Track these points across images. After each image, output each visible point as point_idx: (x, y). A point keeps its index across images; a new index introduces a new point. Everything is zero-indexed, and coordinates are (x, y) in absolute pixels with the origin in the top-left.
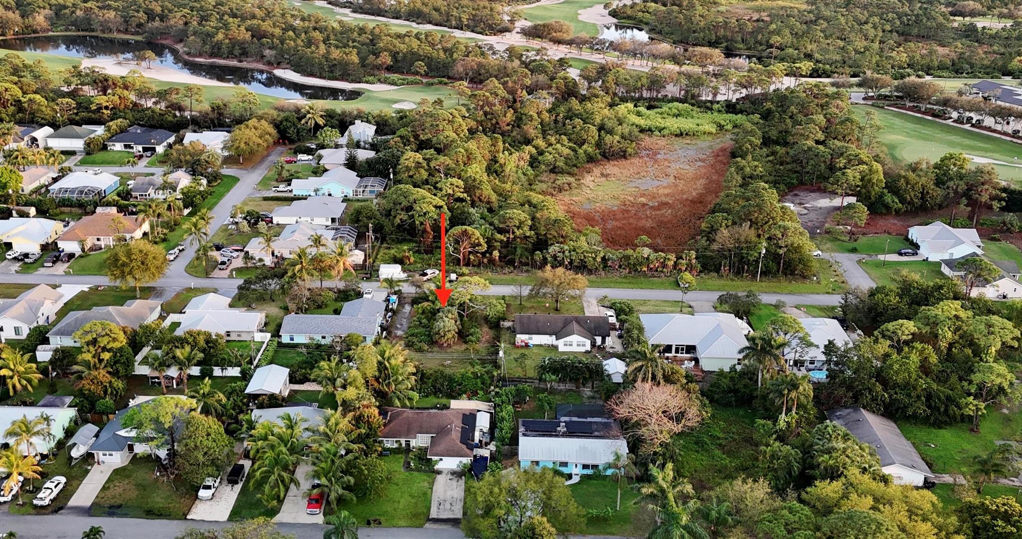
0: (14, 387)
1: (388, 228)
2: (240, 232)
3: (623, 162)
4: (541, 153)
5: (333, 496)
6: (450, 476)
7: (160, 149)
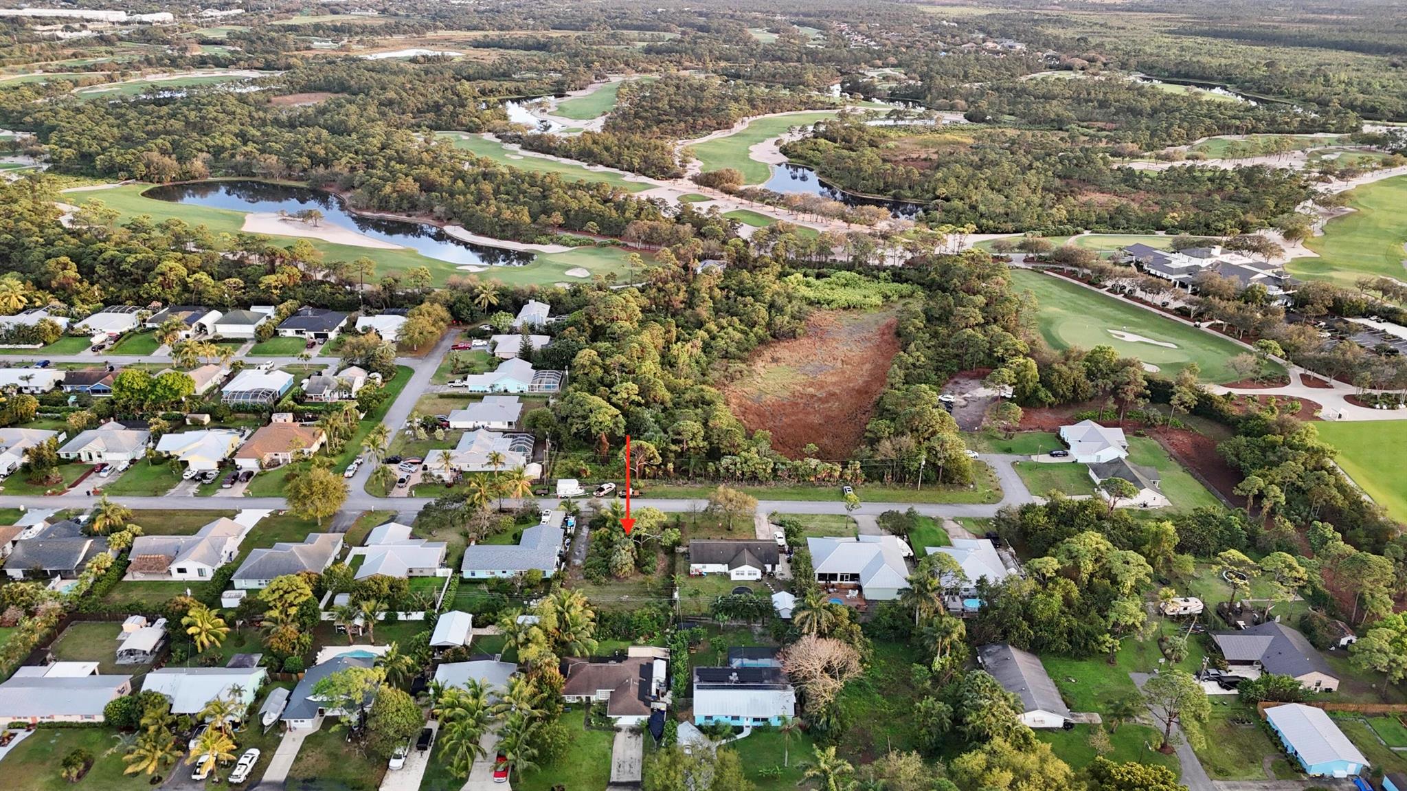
0: (202, 644)
1: (565, 437)
2: (418, 440)
3: (795, 343)
4: (713, 338)
5: (518, 768)
6: (629, 734)
7: (332, 335)
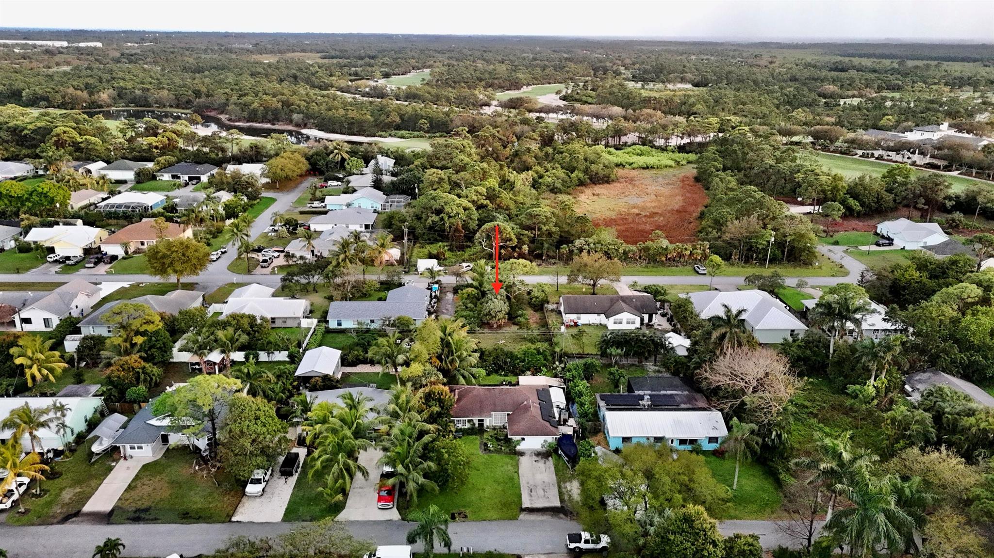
0: (33, 377)
1: (419, 231)
2: (280, 238)
4: (541, 177)
5: (411, 486)
6: (535, 458)
7: (204, 179)
